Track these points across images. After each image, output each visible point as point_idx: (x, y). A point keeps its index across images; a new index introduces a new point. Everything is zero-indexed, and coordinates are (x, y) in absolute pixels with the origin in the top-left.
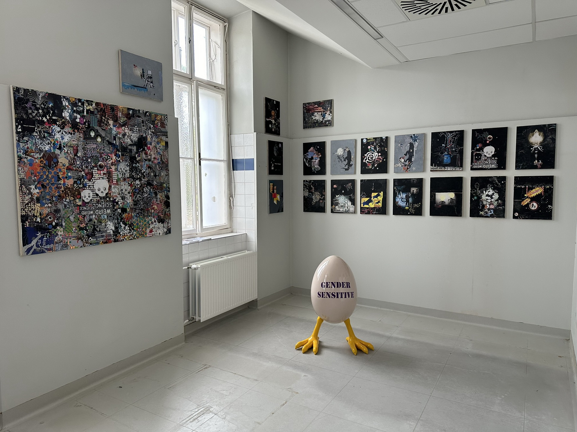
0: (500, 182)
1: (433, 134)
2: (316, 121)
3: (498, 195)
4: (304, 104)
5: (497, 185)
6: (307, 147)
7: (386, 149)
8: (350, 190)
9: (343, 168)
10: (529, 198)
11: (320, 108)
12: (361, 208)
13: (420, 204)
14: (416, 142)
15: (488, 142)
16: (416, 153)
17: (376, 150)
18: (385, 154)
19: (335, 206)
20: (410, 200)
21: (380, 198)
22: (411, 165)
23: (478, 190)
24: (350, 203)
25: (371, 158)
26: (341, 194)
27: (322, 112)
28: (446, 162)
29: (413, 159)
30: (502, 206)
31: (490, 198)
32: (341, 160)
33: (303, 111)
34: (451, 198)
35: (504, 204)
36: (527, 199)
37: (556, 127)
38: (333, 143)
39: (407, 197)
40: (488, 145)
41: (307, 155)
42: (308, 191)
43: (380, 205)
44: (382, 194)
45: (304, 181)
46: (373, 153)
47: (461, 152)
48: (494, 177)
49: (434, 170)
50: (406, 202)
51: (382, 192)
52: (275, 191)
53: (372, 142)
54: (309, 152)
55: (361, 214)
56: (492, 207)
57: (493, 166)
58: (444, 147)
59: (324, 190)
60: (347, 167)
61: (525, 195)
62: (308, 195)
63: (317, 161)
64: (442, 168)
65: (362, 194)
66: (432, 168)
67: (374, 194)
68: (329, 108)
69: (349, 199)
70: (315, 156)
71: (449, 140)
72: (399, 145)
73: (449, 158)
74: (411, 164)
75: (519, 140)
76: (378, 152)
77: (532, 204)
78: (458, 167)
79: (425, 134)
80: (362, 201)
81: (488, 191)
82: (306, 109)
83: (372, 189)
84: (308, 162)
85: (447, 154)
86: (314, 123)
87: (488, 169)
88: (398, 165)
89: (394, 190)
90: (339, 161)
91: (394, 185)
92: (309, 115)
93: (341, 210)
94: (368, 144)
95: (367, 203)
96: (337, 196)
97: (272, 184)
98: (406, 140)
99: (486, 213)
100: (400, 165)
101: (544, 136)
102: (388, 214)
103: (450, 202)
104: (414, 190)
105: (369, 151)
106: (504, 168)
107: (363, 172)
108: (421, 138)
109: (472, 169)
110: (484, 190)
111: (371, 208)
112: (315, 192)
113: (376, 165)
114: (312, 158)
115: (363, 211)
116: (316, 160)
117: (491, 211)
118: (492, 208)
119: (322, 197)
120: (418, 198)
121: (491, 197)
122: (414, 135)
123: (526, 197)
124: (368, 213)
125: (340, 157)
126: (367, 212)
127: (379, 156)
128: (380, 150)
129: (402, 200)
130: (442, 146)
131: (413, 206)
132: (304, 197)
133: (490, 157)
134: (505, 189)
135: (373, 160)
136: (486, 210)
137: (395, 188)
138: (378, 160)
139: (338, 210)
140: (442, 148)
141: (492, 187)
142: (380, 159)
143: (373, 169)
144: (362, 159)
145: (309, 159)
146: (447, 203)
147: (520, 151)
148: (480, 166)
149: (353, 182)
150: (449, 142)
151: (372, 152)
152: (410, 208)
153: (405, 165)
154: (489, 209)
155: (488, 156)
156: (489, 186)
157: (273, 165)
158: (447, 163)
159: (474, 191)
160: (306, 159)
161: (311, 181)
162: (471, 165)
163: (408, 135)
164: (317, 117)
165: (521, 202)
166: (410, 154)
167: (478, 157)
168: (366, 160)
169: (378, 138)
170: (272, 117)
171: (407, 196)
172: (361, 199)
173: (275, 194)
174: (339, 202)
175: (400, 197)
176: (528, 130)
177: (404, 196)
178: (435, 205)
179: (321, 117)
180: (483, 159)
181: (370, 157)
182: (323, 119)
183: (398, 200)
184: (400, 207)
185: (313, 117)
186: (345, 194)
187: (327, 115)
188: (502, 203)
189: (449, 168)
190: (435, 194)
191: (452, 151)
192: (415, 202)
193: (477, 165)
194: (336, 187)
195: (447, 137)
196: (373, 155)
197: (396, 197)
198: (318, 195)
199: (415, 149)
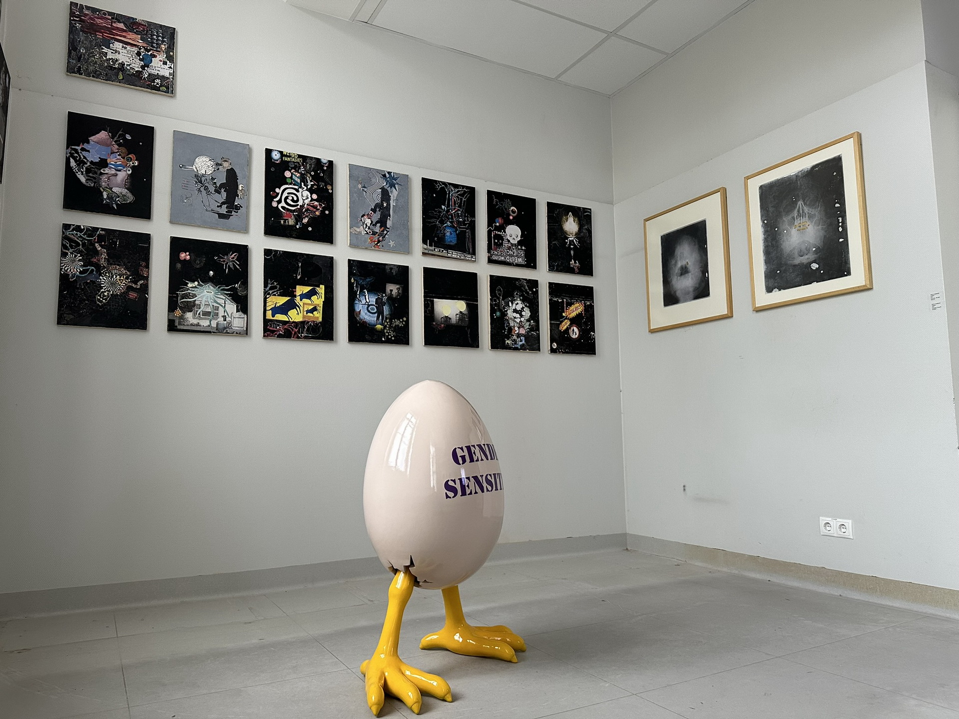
0: (531, 289)
1: (426, 182)
2: (116, 66)
3: (530, 311)
5: (528, 293)
6: (81, 125)
7: (329, 187)
8: (233, 271)
9: (212, 211)
10: (568, 319)
11: (131, 35)
12: (266, 322)
13: (405, 319)
14: (394, 190)
15: (511, 218)
16: (394, 212)
17: (306, 185)
18: (326, 198)
19: (184, 312)
20: (386, 310)
21: (318, 300)
22: (386, 234)
23: (502, 300)
24: (231, 307)
25: (293, 200)
26: (206, 280)
27: (140, 49)
28: (449, 240)
29: (389, 223)
30: (536, 330)
31: (518, 315)
32: (206, 188)
33: (70, 23)
34: (461, 312)
35: (536, 328)
36: (566, 321)
37: (591, 213)
38: (184, 137)
40: (511, 222)
41: (83, 150)
42: (80, 260)
43: (318, 316)
44: (321, 289)
45: (66, 227)
46: (298, 191)
47: (472, 226)
48: (522, 279)
49: (430, 252)
50: (376, 315)
51: (322, 287)
53: (294, 162)
54: (91, 142)
55: (264, 337)
56: (522, 331)
57: (520, 261)
58: (444, 211)
59: (144, 263)
60: (224, 210)
61: (564, 314)
62: (81, 272)
63: (122, 175)
64: (443, 251)
65: (269, 286)
66: (425, 249)
67: (300, 290)
68: (163, 46)
69: (230, 295)
70: (115, 160)
71: (453, 200)
72: (360, 186)
73: (454, 235)
74: (385, 232)
75: (551, 223)
76: (311, 191)
77: (572, 328)
78: (469, 254)
79: (409, 177)
80: (268, 305)
81: (516, 303)
82: (82, 20)
83: (296, 277)
84: (88, 171)
85: (450, 226)
86: (111, 68)
87: (514, 265)
88: (358, 230)
89: (350, 284)
90: (199, 190)
91: (350, 275)
92: (91, 41)
93: (205, 323)
94: (285, 165)
95: (284, 309)
96: (190, 285)
98: (373, 180)
99: (515, 342)
100: (361, 230)
101: (579, 224)
102: (338, 341)
103: (459, 320)
104: (393, 289)
105: (287, 184)
106: (535, 267)
107: (272, 231)
108: (402, 184)
109: (491, 261)
110: (510, 301)
111: (293, 322)
112: (109, 264)
113: (305, 221)
114: (103, 163)
115: (270, 330)
116: (118, 171)
117: (522, 338)
118: (523, 334)
119: (135, 282)
120: (401, 306)
121: (519, 312)
122: (389, 173)
123: (564, 317)
124: (287, 335)
125: (203, 179)
126: (284, 332)
127: (312, 200)
128: (315, 187)
129: (368, 308)
130: (442, 209)
131: (391, 323)
132: (64, 278)
133: (515, 244)
134: (537, 302)
135: (299, 207)
136: (515, 337)
137: (352, 280)
138: (311, 208)
139: (192, 325)
140: (441, 212)
141: (520, 296)
142: (315, 207)
143: (298, 227)
144: (269, 199)
145: (92, 162)
146: (454, 320)
147: (553, 242)
148: (503, 258)
149: (242, 251)
150: (453, 204)
151: (296, 187)
152: (385, 327)
154: (519, 335)
155: (512, 241)
158: (451, 243)
159: (495, 301)
160: (80, 163)
161: (95, 229)
162: (488, 252)
163: (378, 171)
164: (123, 55)
165: (559, 324)
166: (383, 211)
167: (498, 241)
168: (279, 202)
169: (311, 158)
171: (379, 301)
172: (265, 299)
174: (197, 302)
175: (363, 302)
176: (561, 210)
177: (372, 299)
178: (434, 323)
179: (137, 60)
180: (506, 245)
181: (290, 198)
183: (360, 307)
184: (364, 324)
186: (216, 282)
187: (156, 62)
188: (536, 326)
189: (455, 254)
190: (432, 302)
191: (459, 221)
192: (395, 315)
193: (497, 255)
194: (188, 257)
195: (449, 193)
196: (299, 194)
197: (354, 301)
198: (120, 275)
199: (392, 203)
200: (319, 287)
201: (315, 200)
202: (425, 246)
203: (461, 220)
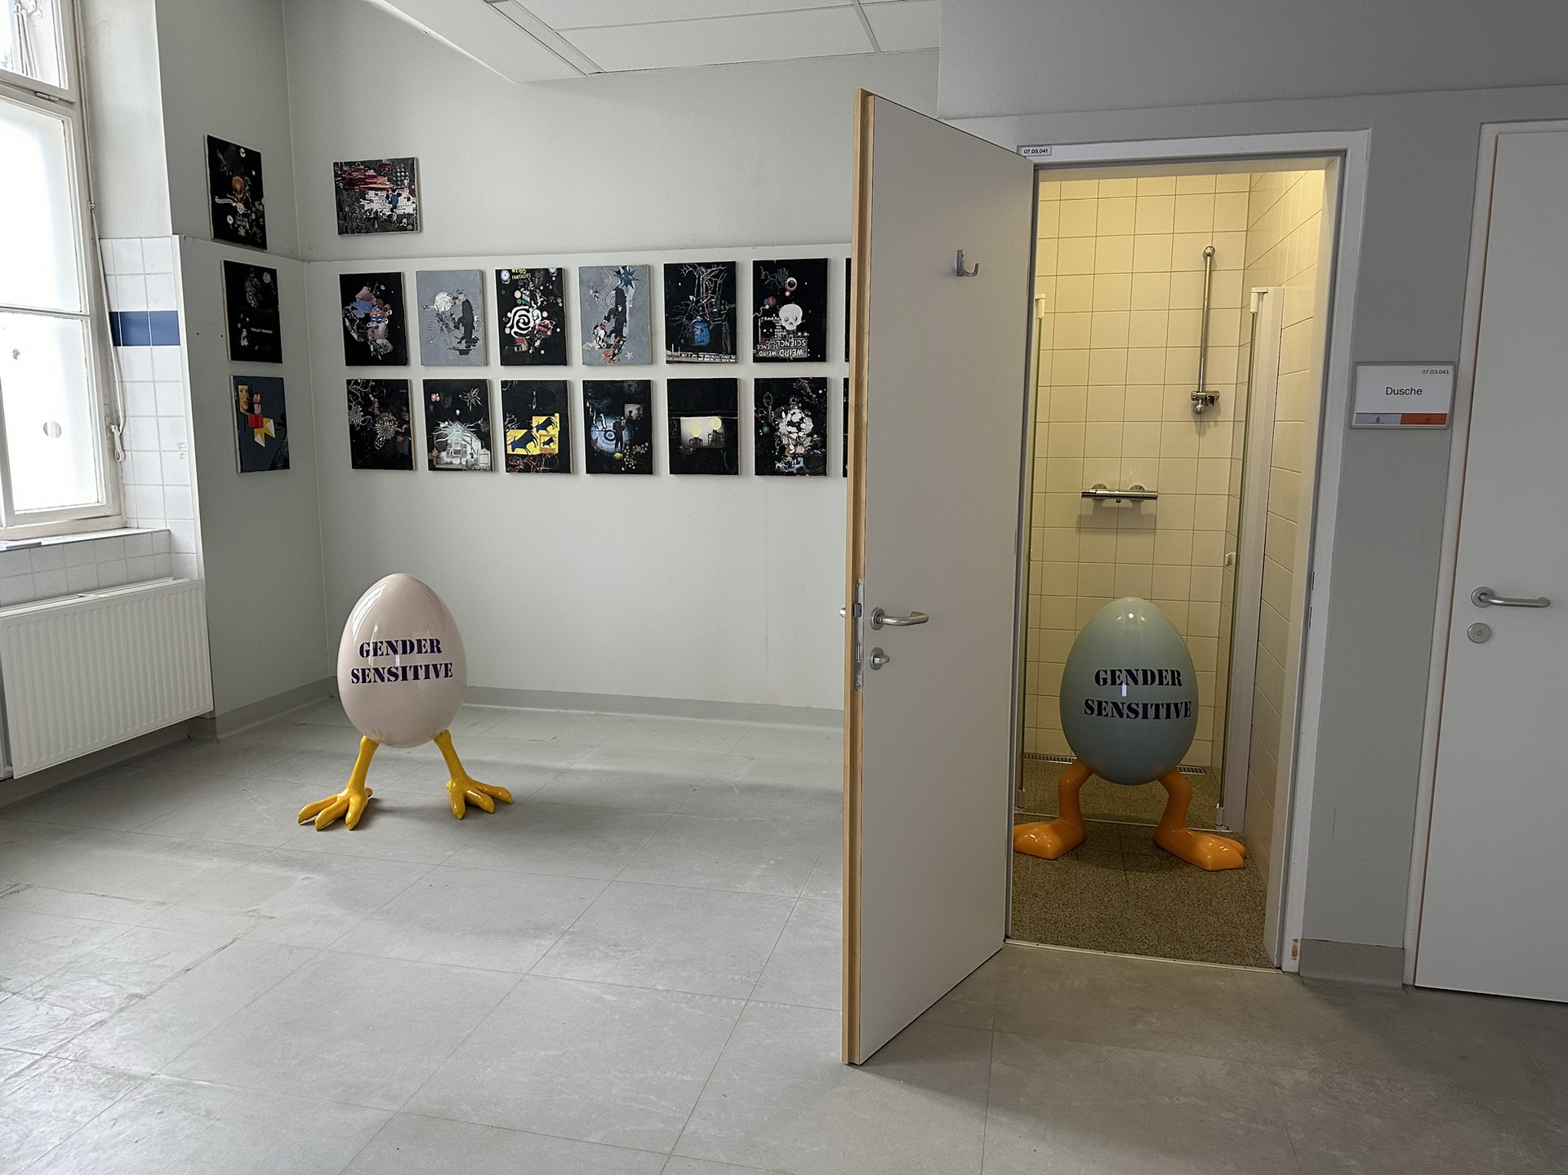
0: (815, 391)
1: (669, 269)
2: (372, 216)
3: (813, 422)
4: (336, 164)
5: (810, 397)
6: (351, 285)
7: (559, 300)
8: (476, 407)
9: (454, 348)
11: (381, 179)
12: (507, 456)
13: (647, 444)
14: (629, 287)
15: (788, 294)
17: (536, 303)
18: (558, 315)
19: (439, 452)
20: (625, 435)
21: (554, 431)
22: (622, 345)
23: (772, 410)
24: (476, 444)
25: (524, 323)
26: (454, 419)
27: (388, 191)
28: (699, 340)
29: (625, 331)
30: (821, 447)
31: (794, 429)
32: (447, 326)
33: (336, 184)
34: (714, 431)
35: (823, 444)
38: (424, 277)
39: (618, 429)
40: (788, 301)
41: (353, 308)
42: (361, 411)
43: (554, 447)
44: (556, 418)
45: (349, 382)
46: (528, 311)
47: (732, 317)
48: (802, 378)
49: (675, 359)
50: (614, 442)
51: (557, 415)
52: (257, 409)
53: (523, 279)
54: (358, 300)
55: (507, 471)
56: (801, 450)
57: (800, 353)
58: (693, 303)
59: (405, 409)
60: (463, 346)
62: (363, 422)
63: (382, 326)
64: (691, 355)
65: (508, 419)
66: (670, 356)
67: (537, 420)
68: (406, 181)
69: (474, 432)
70: (375, 313)
71: (704, 285)
72: (591, 292)
73: (706, 332)
74: (621, 342)
76: (541, 309)
78: (726, 354)
79: (649, 267)
80: (508, 439)
81: (792, 412)
82: (344, 179)
83: (532, 407)
84: (358, 327)
85: (701, 321)
86: (369, 219)
87: (791, 361)
88: (591, 345)
89: (586, 409)
90: (442, 329)
91: (586, 398)
92: (352, 197)
93: (456, 461)
94: (514, 285)
95: (522, 443)
96: (442, 425)
97: (246, 387)
98: (606, 281)
99: (789, 464)
100: (595, 345)
102: (576, 473)
103: (713, 440)
104: (632, 409)
105: (518, 305)
106: (823, 359)
107: (508, 359)
108: (640, 278)
109: (757, 359)
110: (783, 410)
111: (532, 455)
112: (381, 412)
113: (537, 344)
114: (368, 318)
115: (513, 465)
116: (379, 322)
117: (799, 459)
118: (802, 454)
119: (400, 427)
120: (643, 429)
121: (797, 425)
122: (624, 268)
124: (527, 469)
125: (444, 316)
126: (524, 467)
127: (543, 319)
128: (545, 303)
129: (605, 434)
130: (690, 301)
131: (631, 449)
132: (352, 427)
133: (793, 332)
134: (826, 408)
135: (530, 329)
137: (588, 405)
138: (543, 329)
139: (446, 463)
140: (688, 305)
141: (798, 403)
142: (546, 326)
143: (530, 352)
144: (502, 326)
145: (360, 319)
146: (705, 442)
148: (774, 353)
149: (482, 386)
150: (704, 291)
151: (527, 307)
152: (625, 455)
153: (609, 346)
154: (795, 456)
155: (789, 328)
156: (793, 401)
157: (244, 333)
158: (702, 344)
159: (762, 412)
160: (352, 321)
161: (368, 381)
162: (754, 348)
163: (610, 268)
164: (376, 203)
166: (618, 316)
167: (768, 331)
168: (511, 328)
169: (539, 270)
170: (234, 195)
171: (617, 425)
172: (505, 433)
173: (257, 417)
174: (449, 442)
175: (600, 428)
177: (610, 424)
178: (681, 447)
179: (387, 205)
180: (779, 334)
181: (522, 321)
182: (392, 210)
183: (596, 434)
184: (602, 453)
185: (363, 202)
186: (462, 420)
187: (402, 201)
188: (822, 441)
189: (707, 357)
190: (679, 422)
191: (712, 313)
192: (633, 442)
193: (766, 350)
194: (438, 398)
195: (699, 277)
196: (530, 315)
197: (591, 427)
198: (390, 421)
199: (628, 305)
200: (554, 416)
201: (546, 318)
202: (669, 353)
203: (715, 310)
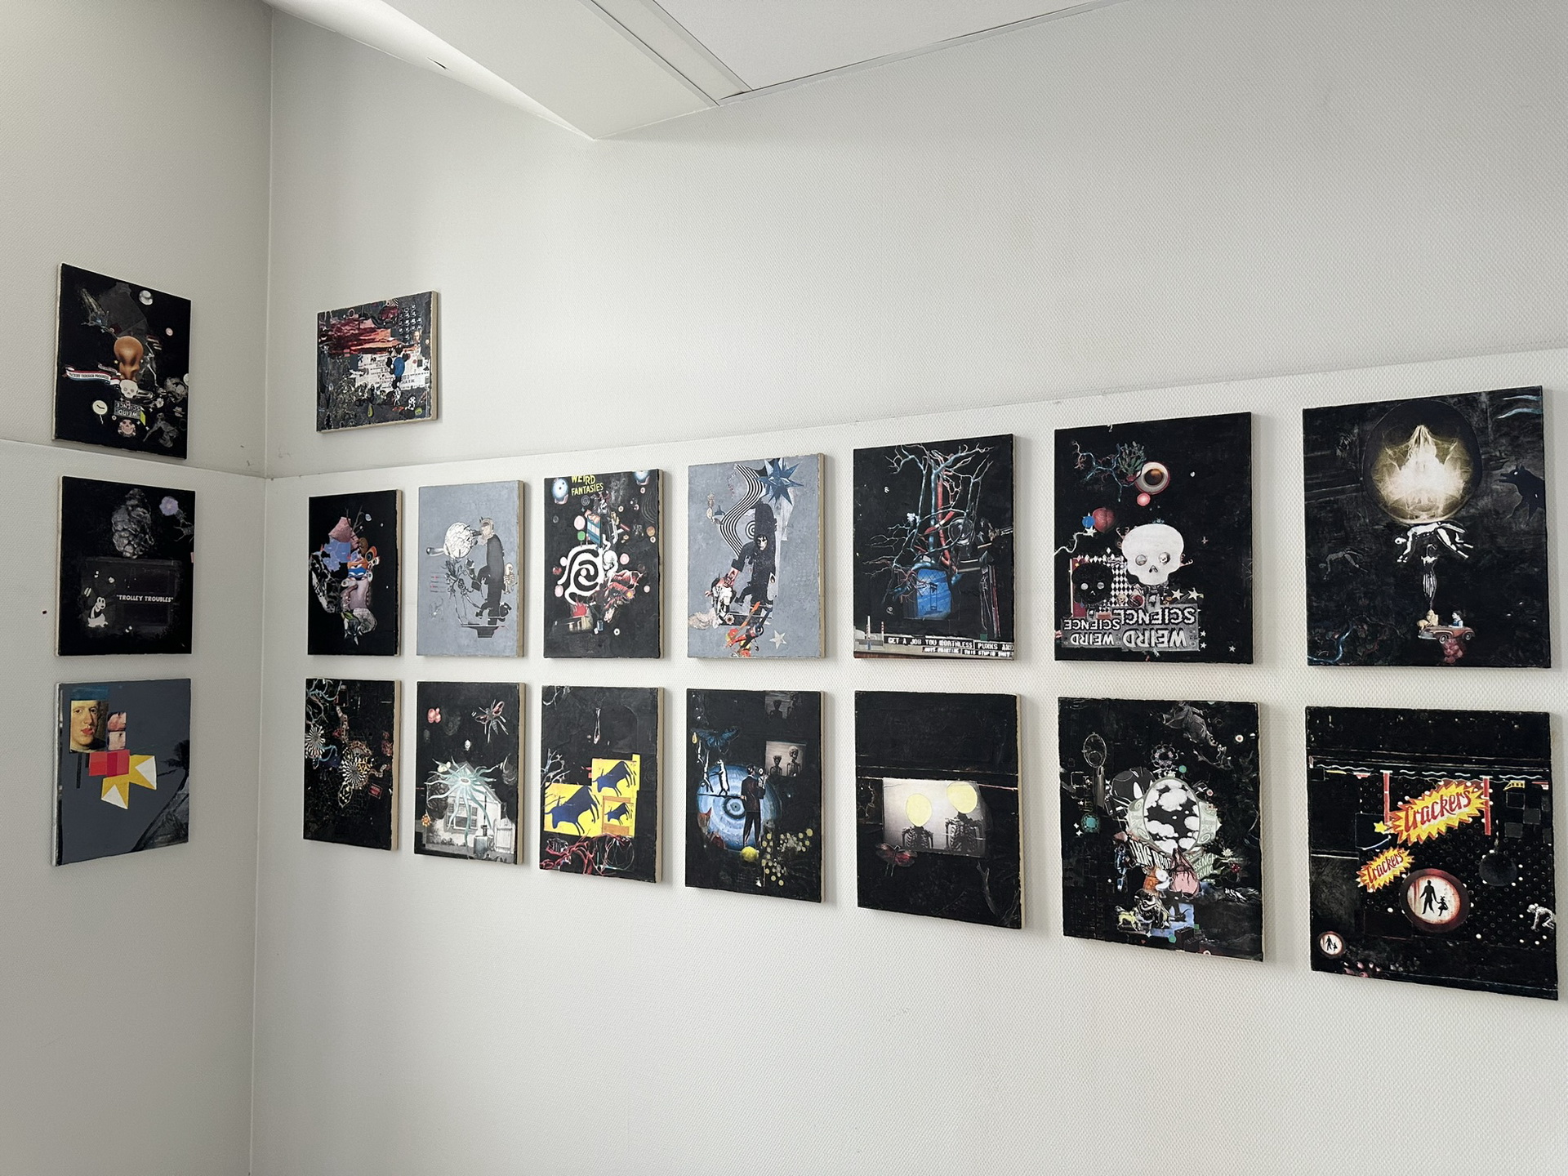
0: (1223, 736)
1: (864, 459)
2: (366, 395)
3: (1219, 815)
4: (321, 316)
5: (1211, 752)
6: (324, 512)
7: (651, 532)
8: (499, 737)
9: (471, 625)
10: (1404, 845)
11: (382, 334)
12: (545, 836)
13: (810, 832)
14: (784, 502)
15: (1143, 500)
16: (784, 557)
17: (610, 538)
18: (648, 559)
19: (433, 820)
20: (766, 808)
21: (629, 791)
22: (764, 619)
23: (1106, 777)
24: (494, 808)
25: (588, 577)
26: (460, 757)
27: (391, 352)
28: (928, 608)
29: (772, 590)
30: (1245, 883)
31: (1168, 830)
32: (461, 584)
33: (318, 348)
34: (962, 816)
35: (1251, 874)
36: (1391, 853)
37: (1539, 405)
38: (432, 496)
39: (751, 792)
40: (1144, 517)
41: (325, 555)
42: (322, 736)
43: (627, 826)
44: (634, 765)
45: (309, 682)
46: (595, 554)
47: (1004, 557)
48: (1187, 703)
49: (874, 649)
50: (743, 821)
51: (636, 758)
53: (589, 495)
54: (332, 540)
55: (541, 867)
56: (1185, 884)
57: (1182, 640)
58: (915, 527)
59: (386, 734)
60: (484, 621)
61: (1380, 828)
62: (324, 756)
63: (363, 585)
64: (909, 641)
65: (550, 762)
66: (861, 642)
67: (601, 767)
68: (417, 333)
69: (493, 785)
70: (355, 562)
71: (940, 490)
72: (709, 513)
73: (943, 589)
74: (764, 613)
75: (1320, 485)
76: (619, 549)
77: (1423, 884)
78: (991, 639)
79: (825, 457)
80: (547, 801)
82: (330, 338)
83: (592, 739)
84: (329, 590)
85: (933, 567)
86: (360, 402)
87: (1153, 658)
88: (705, 618)
89: (691, 749)
90: (453, 591)
91: (692, 724)
92: (339, 368)
93: (459, 840)
94: (575, 506)
95: (571, 811)
96: (441, 769)
97: (92, 703)
98: (738, 488)
99: (1154, 918)
100: (711, 616)
101: (1466, 463)
102: (666, 879)
103: (957, 838)
104: (781, 753)
105: (578, 544)
106: (1244, 654)
107: (556, 647)
108: (804, 482)
109: (1063, 653)
110: (1135, 779)
111: (587, 838)
112: (351, 739)
113: (609, 616)
114: (343, 572)
115: (554, 854)
116: (359, 579)
117: (1183, 908)
118: (1190, 895)
119: (377, 768)
120: (803, 799)
121: (1178, 820)
122: (773, 462)
123: (1381, 837)
124: (576, 866)
125: (457, 566)
126: (572, 861)
127: (621, 567)
128: (626, 537)
129: (725, 804)
130: (908, 525)
131: (776, 839)
132: (308, 762)
133: (1160, 589)
134: (1256, 783)
135: (598, 588)
136: (1155, 903)
137: (695, 740)
138: (620, 587)
139: (443, 843)
140: (904, 532)
141: (1177, 763)
142: (625, 583)
143: (597, 632)
144: (550, 582)
145: (333, 574)
146: (941, 839)
147: (1333, 557)
148: (1109, 640)
149: (509, 695)
150: (940, 502)
151: (593, 547)
152: (763, 852)
153: (739, 620)
154: (1170, 898)
155: (1146, 578)
156: (1164, 757)
157: (100, 604)
158: (934, 616)
159: (1079, 780)
160: (322, 576)
161: (336, 682)
162: (1057, 627)
163: (746, 464)
164: (372, 374)
165: (1357, 866)
166: (758, 560)
167: (1093, 586)
168: (566, 586)
169: (618, 476)
170: (117, 367)
171: (751, 786)
172: (543, 789)
174: (450, 801)
175: (717, 789)
176: (1369, 427)
178: (884, 847)
179: (388, 375)
180: (1122, 595)
181: (584, 572)
182: (394, 385)
183: (708, 803)
184: (717, 843)
185: (355, 374)
186: (476, 759)
187: (410, 367)
188: (1246, 868)
189: (945, 646)
190: (879, 787)
191: (957, 548)
192: (786, 822)
193: (1088, 632)
194: (439, 717)
195: (930, 473)
196: (598, 561)
197: (697, 789)
198: (362, 757)
199: (780, 536)
200: (631, 759)
201: (625, 567)
202: (861, 635)
203: (963, 542)
